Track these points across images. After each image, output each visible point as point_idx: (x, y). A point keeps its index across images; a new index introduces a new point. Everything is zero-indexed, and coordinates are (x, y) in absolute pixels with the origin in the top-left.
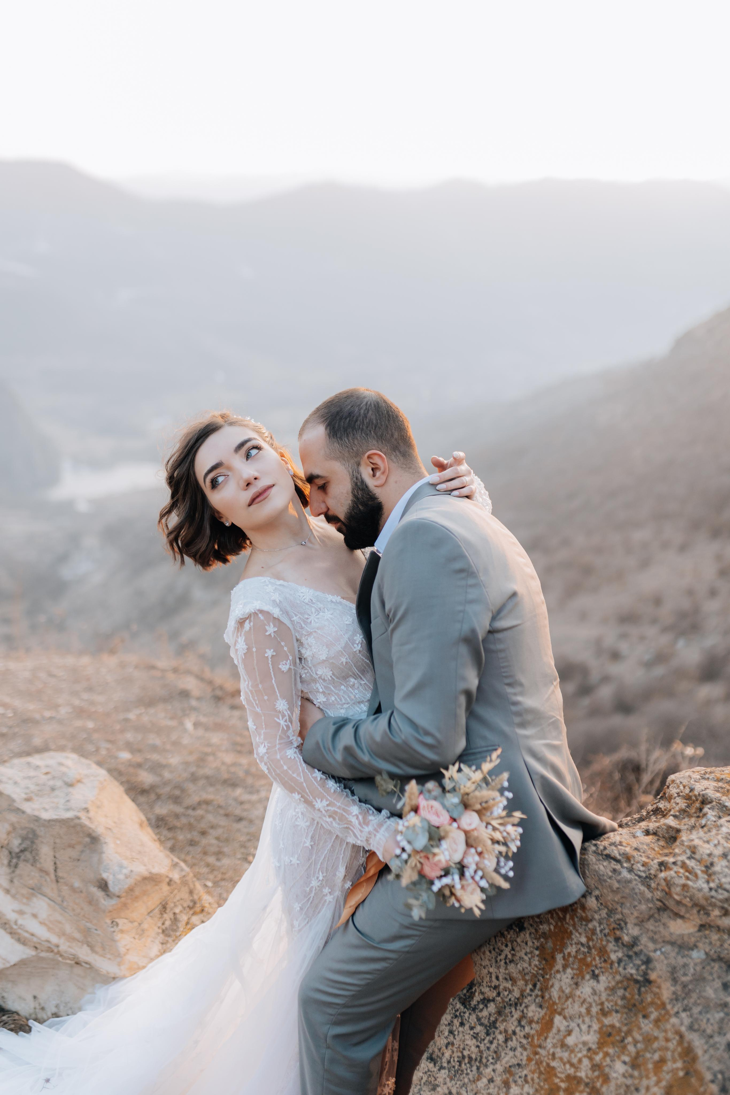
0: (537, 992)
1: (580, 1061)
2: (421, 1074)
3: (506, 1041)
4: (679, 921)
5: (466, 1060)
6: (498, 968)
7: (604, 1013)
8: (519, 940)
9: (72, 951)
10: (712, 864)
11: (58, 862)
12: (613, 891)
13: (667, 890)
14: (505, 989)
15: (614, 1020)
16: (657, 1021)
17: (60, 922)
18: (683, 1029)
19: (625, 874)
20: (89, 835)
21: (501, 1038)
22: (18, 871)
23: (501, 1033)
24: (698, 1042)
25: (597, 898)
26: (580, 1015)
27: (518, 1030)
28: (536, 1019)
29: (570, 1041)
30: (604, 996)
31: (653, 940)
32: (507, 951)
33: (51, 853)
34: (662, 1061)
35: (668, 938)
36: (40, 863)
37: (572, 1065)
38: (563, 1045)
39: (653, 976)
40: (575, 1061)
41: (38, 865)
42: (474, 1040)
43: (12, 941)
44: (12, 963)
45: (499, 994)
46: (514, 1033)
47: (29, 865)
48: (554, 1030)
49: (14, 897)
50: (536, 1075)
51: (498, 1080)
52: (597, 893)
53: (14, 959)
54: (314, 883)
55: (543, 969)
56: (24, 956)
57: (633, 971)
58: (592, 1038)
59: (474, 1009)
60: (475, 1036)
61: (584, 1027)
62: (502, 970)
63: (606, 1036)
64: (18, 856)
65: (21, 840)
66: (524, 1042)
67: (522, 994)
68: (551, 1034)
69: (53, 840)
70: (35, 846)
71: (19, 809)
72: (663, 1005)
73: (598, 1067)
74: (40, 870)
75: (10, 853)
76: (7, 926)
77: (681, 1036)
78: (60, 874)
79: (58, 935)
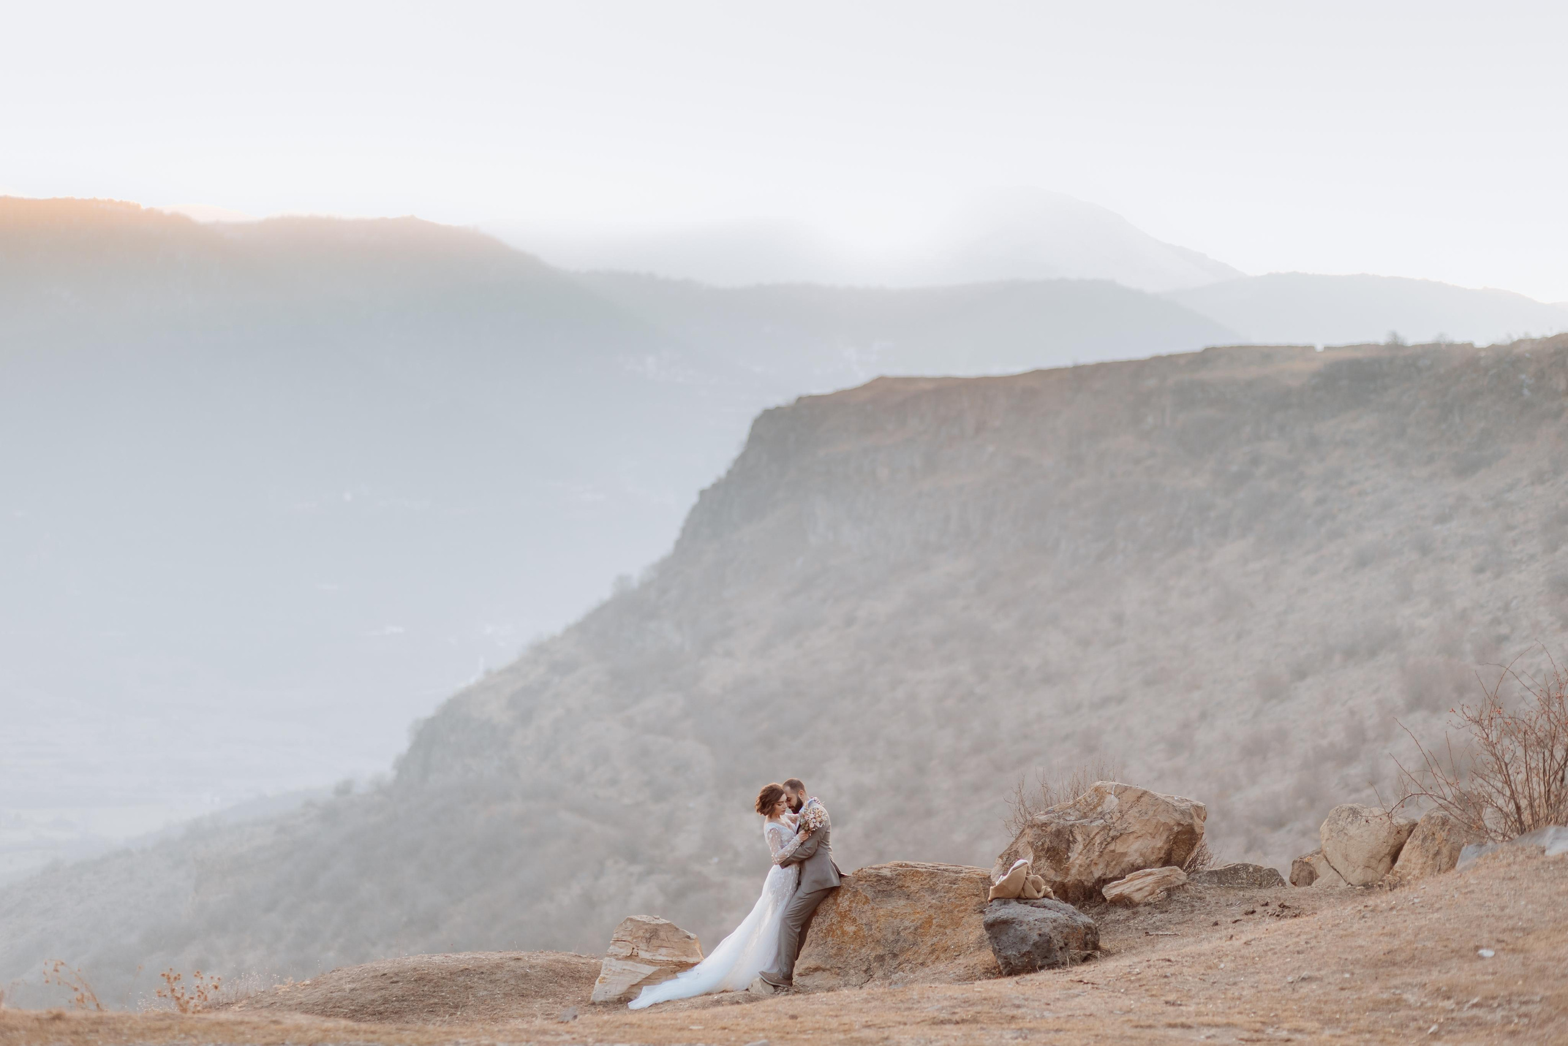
1: (846, 907)
7: (849, 899)
9: (679, 960)
11: (667, 936)
15: (852, 899)
17: (672, 953)
20: (675, 928)
21: (828, 915)
22: (651, 943)
24: (868, 895)
26: (845, 901)
27: (831, 912)
28: (835, 908)
29: (844, 906)
31: (857, 886)
33: (665, 934)
34: (862, 900)
36: (660, 938)
38: (842, 908)
39: (858, 890)
43: (650, 966)
44: (650, 975)
47: (657, 941)
48: (840, 906)
49: (649, 952)
50: (837, 916)
51: (829, 921)
53: (650, 973)
56: (655, 971)
58: (848, 903)
63: (851, 902)
64: (650, 938)
65: (651, 933)
66: (833, 913)
67: (831, 907)
68: (839, 908)
69: (664, 930)
70: (657, 934)
71: (648, 924)
72: (860, 893)
73: (850, 907)
74: (661, 940)
75: (646, 939)
76: (647, 962)
77: (864, 896)
78: (669, 940)
79: (672, 957)
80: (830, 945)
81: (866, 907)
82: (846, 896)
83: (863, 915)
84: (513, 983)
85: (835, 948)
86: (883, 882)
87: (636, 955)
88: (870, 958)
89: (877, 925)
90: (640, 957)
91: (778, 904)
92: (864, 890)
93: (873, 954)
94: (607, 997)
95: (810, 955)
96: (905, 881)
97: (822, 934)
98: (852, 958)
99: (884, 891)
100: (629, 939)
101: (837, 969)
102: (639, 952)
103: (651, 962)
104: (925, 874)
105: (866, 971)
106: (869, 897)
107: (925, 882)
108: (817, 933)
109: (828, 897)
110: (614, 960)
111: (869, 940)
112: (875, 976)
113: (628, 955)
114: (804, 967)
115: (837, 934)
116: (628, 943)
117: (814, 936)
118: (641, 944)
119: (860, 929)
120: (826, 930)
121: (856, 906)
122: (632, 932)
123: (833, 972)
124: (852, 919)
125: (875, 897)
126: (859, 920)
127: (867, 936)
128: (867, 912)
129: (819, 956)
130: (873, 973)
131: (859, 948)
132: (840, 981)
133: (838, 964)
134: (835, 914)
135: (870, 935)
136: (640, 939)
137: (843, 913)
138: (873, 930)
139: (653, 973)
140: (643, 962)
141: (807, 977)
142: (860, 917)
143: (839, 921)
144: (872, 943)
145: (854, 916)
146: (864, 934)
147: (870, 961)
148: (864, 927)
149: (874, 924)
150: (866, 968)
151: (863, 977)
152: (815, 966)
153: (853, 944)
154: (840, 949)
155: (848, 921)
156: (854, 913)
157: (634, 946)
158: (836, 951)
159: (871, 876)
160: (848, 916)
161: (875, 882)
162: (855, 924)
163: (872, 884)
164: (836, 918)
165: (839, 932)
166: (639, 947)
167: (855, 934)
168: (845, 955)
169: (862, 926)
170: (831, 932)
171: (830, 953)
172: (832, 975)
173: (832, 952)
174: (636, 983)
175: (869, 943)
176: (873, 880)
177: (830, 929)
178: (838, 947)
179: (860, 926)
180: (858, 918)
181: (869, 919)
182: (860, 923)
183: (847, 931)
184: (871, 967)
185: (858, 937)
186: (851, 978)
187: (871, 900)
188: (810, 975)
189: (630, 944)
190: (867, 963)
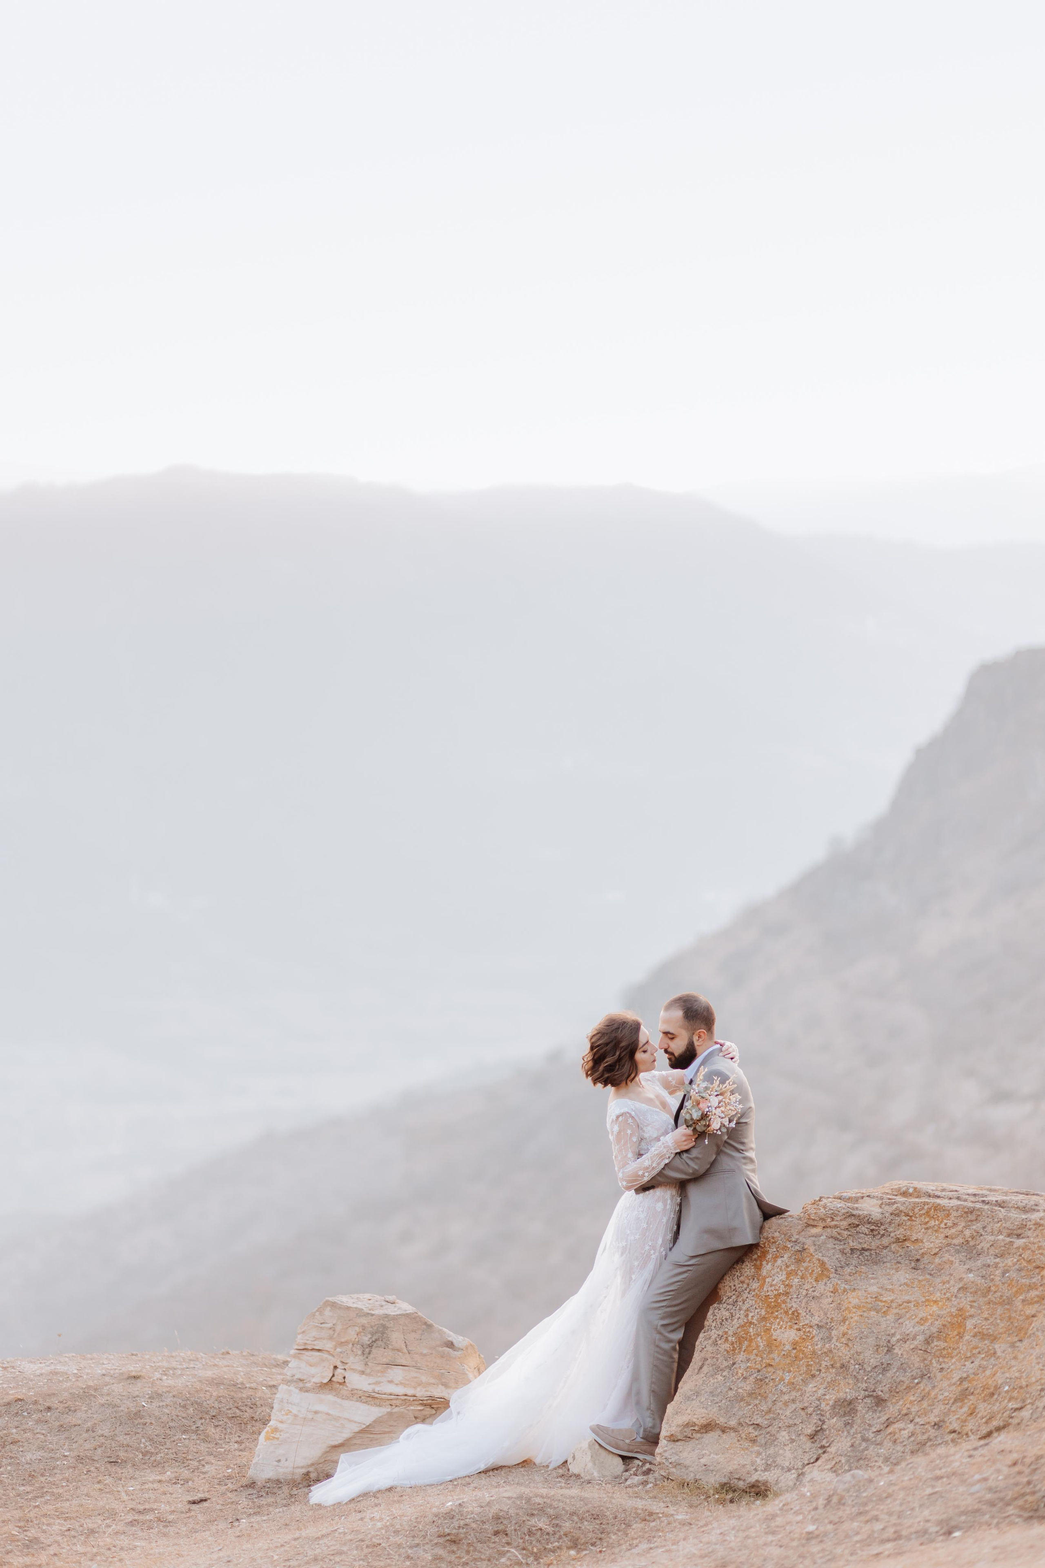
1: (780, 1287)
3: (744, 1303)
4: (815, 1229)
5: (725, 1321)
6: (734, 1281)
7: (787, 1267)
8: (743, 1267)
9: (429, 1394)
11: (407, 1342)
12: (786, 1226)
14: (739, 1287)
15: (793, 1267)
17: (416, 1377)
20: (425, 1323)
21: (741, 1304)
22: (371, 1356)
24: (826, 1259)
26: (778, 1272)
27: (749, 1296)
28: (757, 1287)
29: (774, 1283)
30: (787, 1261)
31: (804, 1238)
32: (738, 1274)
33: (402, 1336)
34: (813, 1271)
35: (811, 1235)
36: (392, 1345)
37: (776, 1290)
38: (771, 1286)
39: (806, 1247)
40: (777, 1288)
41: (390, 1347)
42: (727, 1312)
43: (369, 1407)
44: (368, 1424)
45: (736, 1291)
46: (747, 1297)
47: (382, 1349)
48: (767, 1283)
49: (369, 1375)
50: (760, 1304)
51: (742, 1316)
52: (779, 1230)
53: (368, 1421)
54: (647, 1248)
55: (757, 1271)
56: (380, 1415)
57: (798, 1249)
58: (784, 1277)
59: (725, 1303)
60: (727, 1310)
61: (779, 1276)
62: (737, 1281)
63: (789, 1274)
64: (370, 1346)
65: (372, 1334)
66: (753, 1298)
67: (748, 1285)
68: (765, 1286)
69: (401, 1328)
70: (385, 1335)
71: (369, 1314)
72: (811, 1255)
73: (787, 1285)
74: (393, 1349)
75: (362, 1346)
76: (363, 1397)
77: (819, 1260)
78: (410, 1349)
79: (414, 1387)
80: (740, 1371)
81: (821, 1287)
82: (779, 1262)
83: (813, 1305)
84: (106, 1432)
85: (752, 1378)
86: (864, 1229)
87: (342, 1380)
88: (823, 1405)
89: (843, 1328)
90: (350, 1386)
91: (633, 1277)
92: (819, 1248)
93: (831, 1397)
94: (281, 1470)
95: (698, 1394)
96: (911, 1228)
97: (727, 1346)
98: (786, 1404)
99: (863, 1249)
100: (329, 1345)
101: (751, 1429)
102: (347, 1374)
103: (371, 1398)
104: (954, 1214)
105: (812, 1437)
106: (830, 1264)
107: (953, 1231)
108: (715, 1343)
109: (743, 1262)
110: (297, 1391)
111: (824, 1364)
112: (832, 1449)
113: (325, 1381)
114: (680, 1422)
115: (758, 1346)
116: (325, 1355)
117: (709, 1348)
118: (352, 1358)
119: (807, 1336)
120: (736, 1338)
121: (800, 1284)
122: (334, 1330)
123: (743, 1436)
124: (790, 1313)
125: (842, 1263)
126: (805, 1316)
127: (820, 1352)
128: (822, 1297)
129: (718, 1396)
130: (827, 1442)
131: (802, 1380)
132: (756, 1457)
133: (755, 1417)
134: (756, 1301)
135: (826, 1351)
136: (350, 1345)
137: (773, 1300)
138: (834, 1340)
139: (374, 1422)
140: (355, 1397)
141: (687, 1443)
142: (809, 1309)
143: (763, 1317)
144: (831, 1370)
145: (795, 1306)
146: (814, 1349)
147: (822, 1413)
148: (815, 1331)
149: (836, 1325)
150: (814, 1428)
151: (807, 1450)
152: (704, 1419)
153: (789, 1371)
154: (761, 1380)
155: (781, 1318)
156: (796, 1300)
157: (338, 1360)
158: (753, 1386)
159: (836, 1215)
160: (783, 1306)
161: (844, 1230)
162: (796, 1324)
163: (839, 1234)
164: (757, 1311)
165: (762, 1342)
166: (346, 1363)
167: (795, 1347)
168: (770, 1395)
169: (811, 1330)
170: (746, 1342)
171: (740, 1391)
172: (741, 1442)
173: (745, 1388)
174: (340, 1442)
175: (823, 1371)
176: (842, 1224)
177: (744, 1336)
178: (758, 1377)
179: (808, 1330)
180: (804, 1310)
181: (826, 1314)
182: (807, 1322)
183: (779, 1340)
184: (825, 1427)
185: (801, 1355)
186: (781, 1452)
187: (833, 1270)
188: (694, 1440)
189: (330, 1357)
190: (815, 1418)
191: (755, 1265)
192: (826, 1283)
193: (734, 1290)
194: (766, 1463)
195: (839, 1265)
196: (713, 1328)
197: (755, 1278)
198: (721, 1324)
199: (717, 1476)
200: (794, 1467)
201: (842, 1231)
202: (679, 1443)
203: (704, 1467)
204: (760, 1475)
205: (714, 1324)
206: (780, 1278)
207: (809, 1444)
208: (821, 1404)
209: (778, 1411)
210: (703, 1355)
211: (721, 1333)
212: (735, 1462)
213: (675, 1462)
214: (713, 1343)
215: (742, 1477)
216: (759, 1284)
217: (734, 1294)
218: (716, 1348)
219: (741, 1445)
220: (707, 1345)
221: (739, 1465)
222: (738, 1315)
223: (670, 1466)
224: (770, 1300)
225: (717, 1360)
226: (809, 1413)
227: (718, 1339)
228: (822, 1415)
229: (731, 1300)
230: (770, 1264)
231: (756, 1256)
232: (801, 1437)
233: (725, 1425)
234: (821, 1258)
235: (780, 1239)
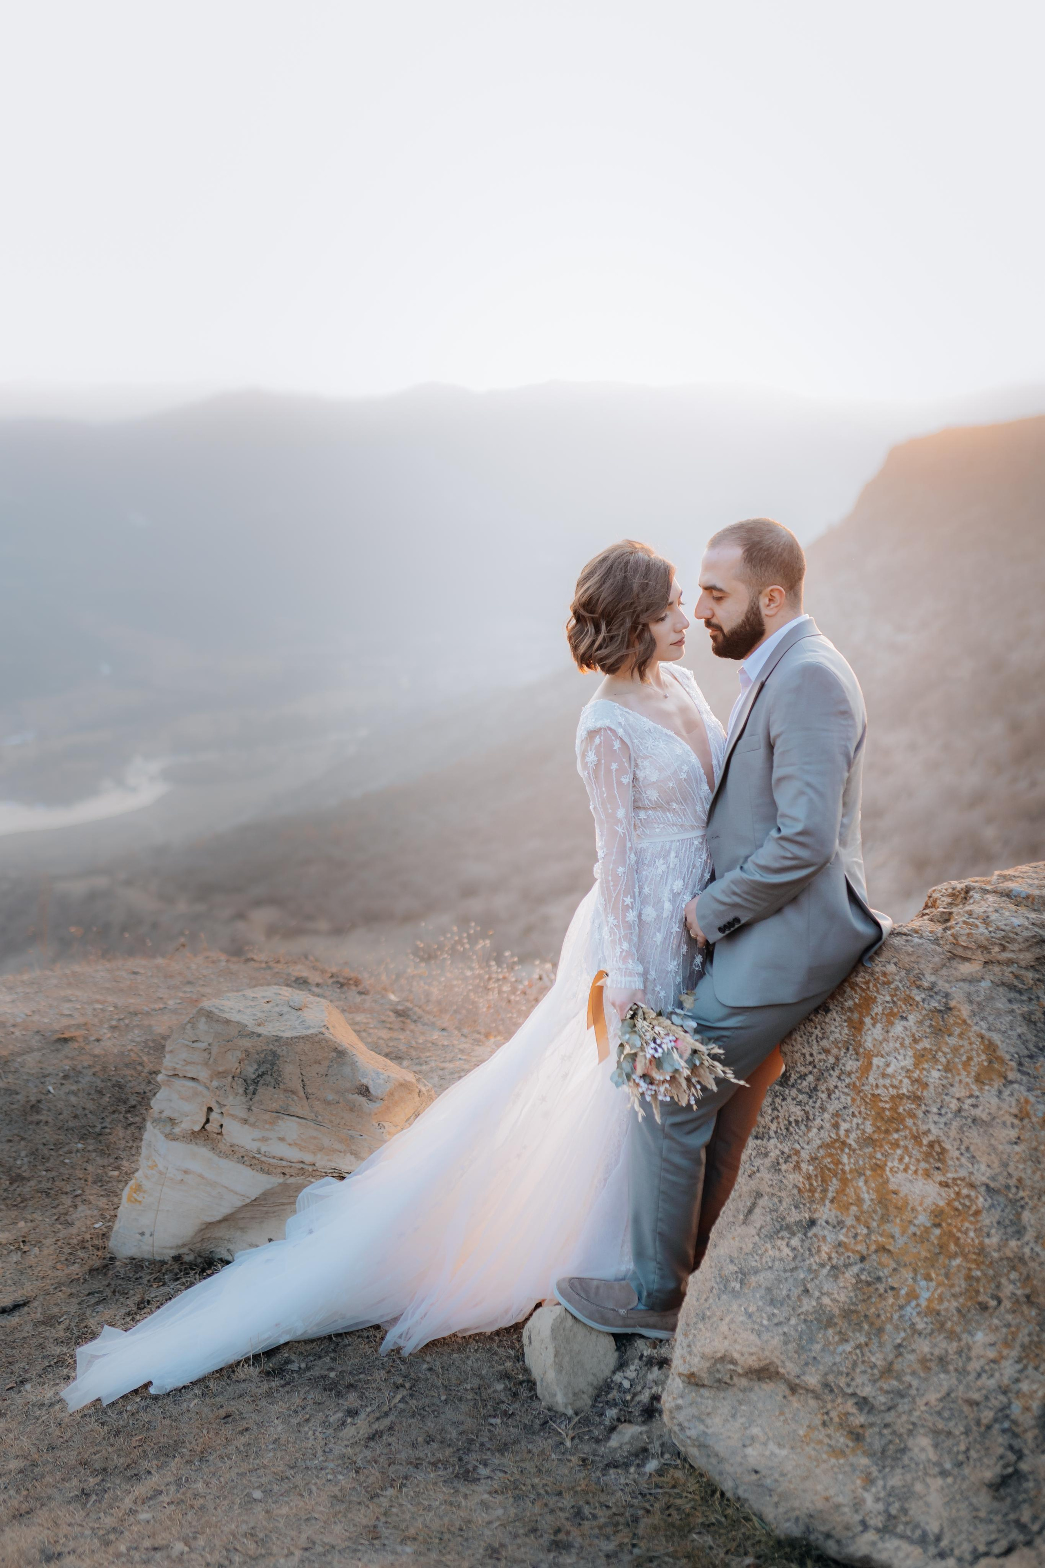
0: (851, 1051)
1: (901, 1081)
2: (750, 1151)
3: (829, 1096)
4: (967, 964)
5: (793, 1124)
6: (811, 1047)
7: (915, 1041)
8: (828, 1021)
10: (988, 917)
11: (305, 1079)
12: (909, 954)
13: (954, 941)
14: (820, 1061)
15: (926, 1044)
16: (961, 1036)
17: (315, 1138)
18: (983, 1032)
19: (916, 940)
20: (335, 1050)
21: (824, 1096)
22: (257, 1098)
23: (823, 1092)
24: (996, 1038)
25: (895, 964)
26: (895, 1048)
27: (839, 1084)
28: (854, 1070)
29: (890, 1070)
30: (914, 1029)
31: (947, 981)
32: (817, 1032)
33: (298, 1071)
34: (970, 1059)
35: (960, 977)
36: (284, 1084)
37: (893, 1087)
38: (884, 1075)
39: (952, 1004)
40: (896, 1083)
41: (282, 1086)
42: (799, 1107)
43: (254, 1173)
44: (253, 1198)
45: (815, 1067)
46: (836, 1087)
47: (271, 1089)
48: (874, 1068)
49: (253, 1125)
50: (863, 1109)
51: (827, 1125)
52: (895, 960)
53: (254, 1193)
55: (853, 1035)
56: (269, 1187)
57: (936, 1005)
58: (909, 1062)
59: (793, 1086)
60: (799, 1103)
61: (899, 1058)
62: (815, 1047)
63: (920, 1057)
64: (256, 1082)
65: (259, 1064)
66: (846, 1090)
67: (837, 1059)
68: (871, 1073)
69: (297, 1059)
70: (275, 1068)
71: (253, 1033)
72: (964, 1021)
73: (917, 1080)
74: (285, 1091)
75: (245, 1081)
76: (246, 1158)
77: (982, 1037)
78: (310, 1091)
79: (313, 1153)
80: (825, 1248)
81: (990, 1098)
83: (974, 1137)
85: (848, 1273)
87: (218, 1130)
90: (229, 1140)
92: (980, 1010)
93: (1035, 1390)
94: (145, 1248)
95: (743, 1280)
97: (797, 1179)
100: (203, 1074)
102: (225, 1122)
103: (255, 1160)
105: (995, 1487)
106: (1006, 1048)
108: (775, 1167)
110: (167, 1136)
113: (197, 1128)
115: (859, 1201)
116: (200, 1088)
118: (231, 1098)
119: (964, 1205)
120: (816, 1168)
121: (945, 1082)
122: (210, 1053)
123: (834, 1414)
124: (925, 1142)
125: (1031, 1046)
126: (958, 1159)
127: (995, 1255)
128: (994, 1123)
129: (782, 1304)
130: (1035, 1518)
131: (959, 1311)
132: (865, 1489)
133: (859, 1380)
134: (853, 1100)
135: (1011, 1255)
136: (230, 1078)
137: (887, 1106)
138: (1029, 1235)
139: (264, 1194)
140: (236, 1156)
141: (722, 1395)
142: (965, 1144)
143: (870, 1138)
144: (1025, 1308)
145: (935, 1130)
146: (981, 1243)
147: (1014, 1428)
148: (981, 1199)
149: (1031, 1198)
150: (998, 1469)
151: (983, 1514)
152: (754, 1357)
153: (928, 1278)
154: (868, 1284)
155: (906, 1148)
156: (936, 1118)
157: (214, 1100)
158: (852, 1294)
159: (1012, 941)
160: (909, 1122)
161: (1026, 968)
162: (938, 1169)
163: (1017, 977)
164: (855, 1120)
165: (868, 1193)
166: (225, 1105)
167: (937, 1221)
168: (889, 1327)
169: (973, 1194)
170: (834, 1180)
171: (826, 1300)
172: (830, 1431)
173: (836, 1296)
174: (218, 1218)
175: (1007, 1304)
176: (1022, 957)
177: (831, 1166)
178: (863, 1277)
179: (965, 1191)
180: (956, 1144)
181: (1005, 1165)
182: (962, 1173)
183: (902, 1195)
184: (1024, 1466)
185: (953, 1247)
186: (918, 1487)
187: (1013, 1064)
188: (735, 1389)
189: (205, 1092)
190: (1000, 1440)
191: (849, 1020)
192: (1000, 1092)
193: (810, 1063)
194: (887, 1511)
195: (1026, 1052)
196: (772, 1134)
197: (851, 1048)
198: (787, 1129)
199: (781, 1510)
200: (952, 1550)
201: (1023, 972)
202: (705, 1392)
203: (754, 1477)
204: (874, 1544)
205: (773, 1127)
206: (902, 1064)
207: (983, 1499)
208: (1010, 1403)
209: (908, 1378)
210: (753, 1184)
211: (786, 1150)
212: (819, 1487)
213: (697, 1439)
214: (773, 1166)
215: (833, 1533)
216: (859, 1064)
217: (811, 1073)
218: (778, 1177)
219: (829, 1436)
220: (761, 1168)
221: (827, 1499)
222: (818, 1121)
223: (689, 1441)
224: (882, 1105)
225: (780, 1202)
226: (985, 1421)
227: (781, 1161)
228: (1015, 1435)
229: (805, 1083)
230: (879, 1025)
231: (850, 1003)
232: (966, 1471)
233: (797, 1381)
234: (988, 1034)
235: (897, 978)
